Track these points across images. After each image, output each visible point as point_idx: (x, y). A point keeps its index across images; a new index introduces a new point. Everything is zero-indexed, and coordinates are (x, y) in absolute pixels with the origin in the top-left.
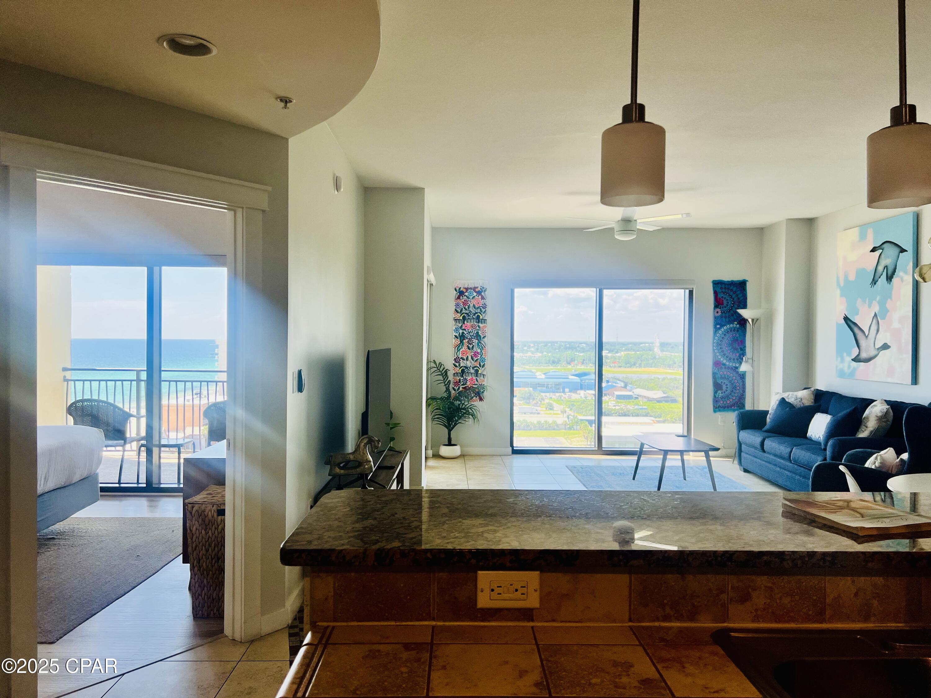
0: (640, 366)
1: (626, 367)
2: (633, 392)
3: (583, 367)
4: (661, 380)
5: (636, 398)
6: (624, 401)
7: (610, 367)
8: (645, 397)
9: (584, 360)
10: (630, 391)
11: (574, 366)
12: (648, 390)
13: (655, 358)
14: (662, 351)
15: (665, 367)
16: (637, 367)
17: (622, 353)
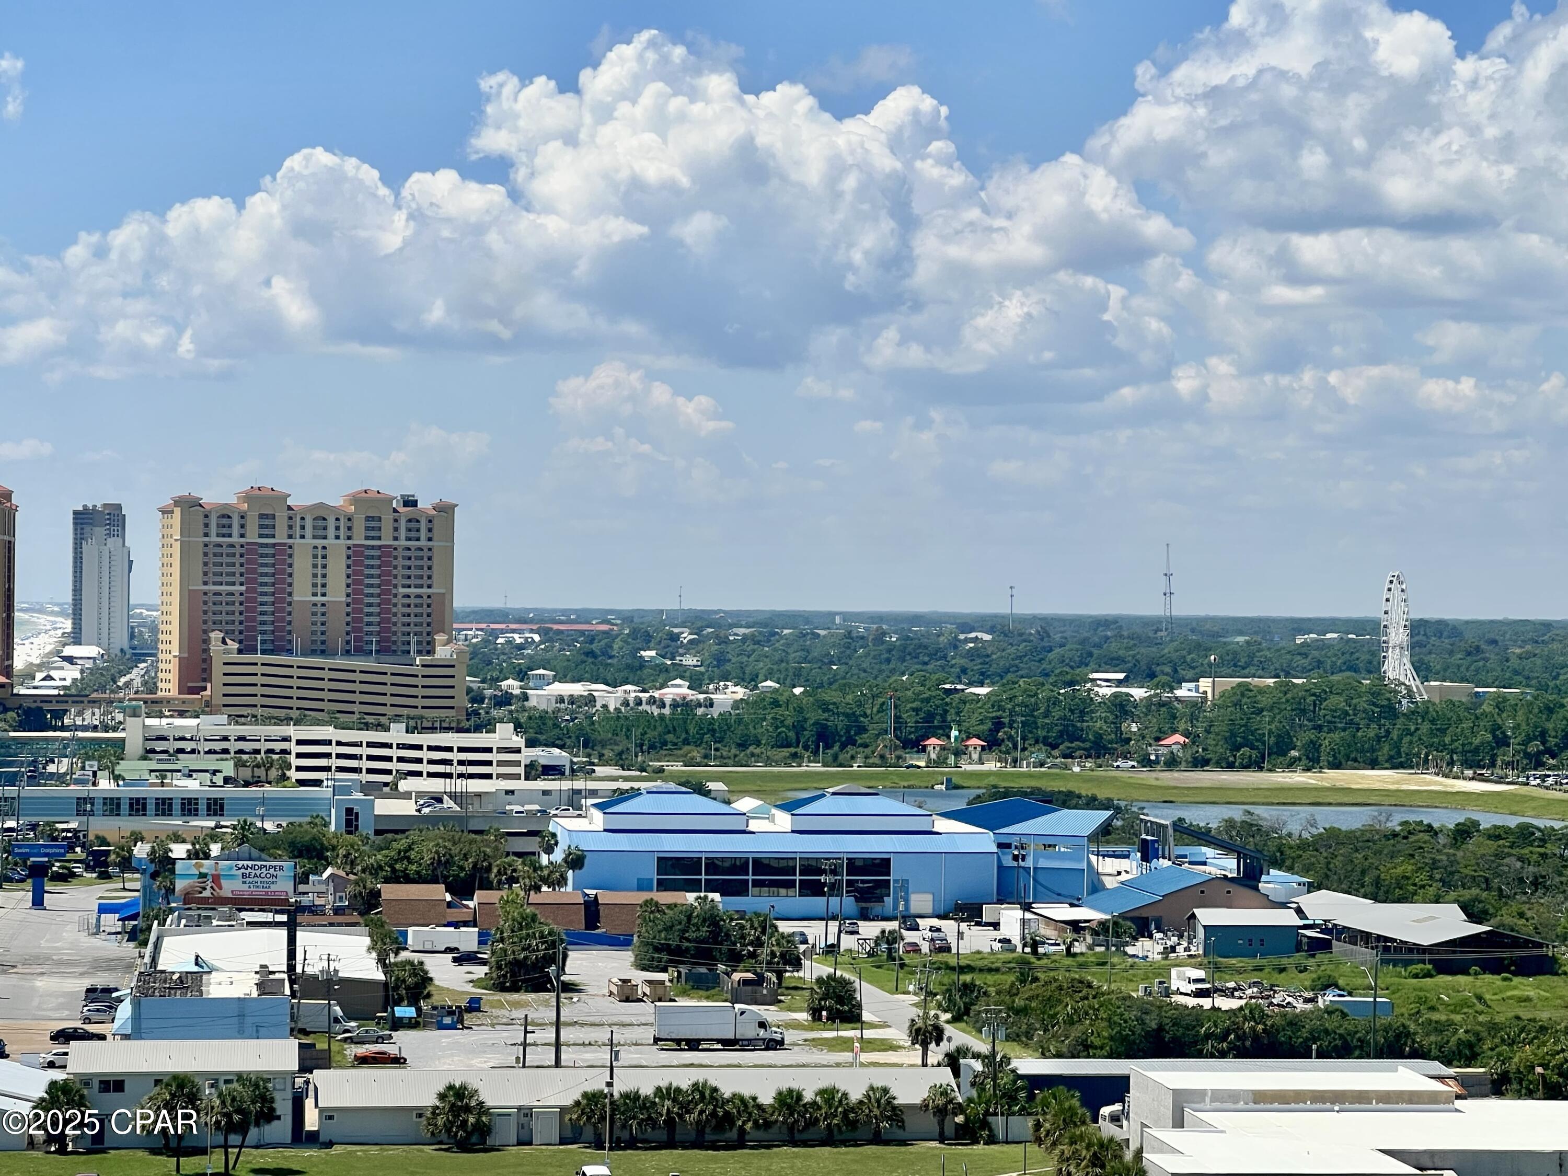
0: (1312, 762)
1: (1231, 766)
2: (1299, 911)
3: (992, 765)
4: (1442, 840)
5: (1324, 945)
6: (1248, 962)
7: (1146, 762)
8: (1365, 937)
9: (998, 725)
10: (1284, 905)
11: (941, 762)
12: (1376, 899)
13: (1390, 711)
14: (1422, 670)
15: (1451, 763)
16: (1291, 765)
17: (1205, 684)
